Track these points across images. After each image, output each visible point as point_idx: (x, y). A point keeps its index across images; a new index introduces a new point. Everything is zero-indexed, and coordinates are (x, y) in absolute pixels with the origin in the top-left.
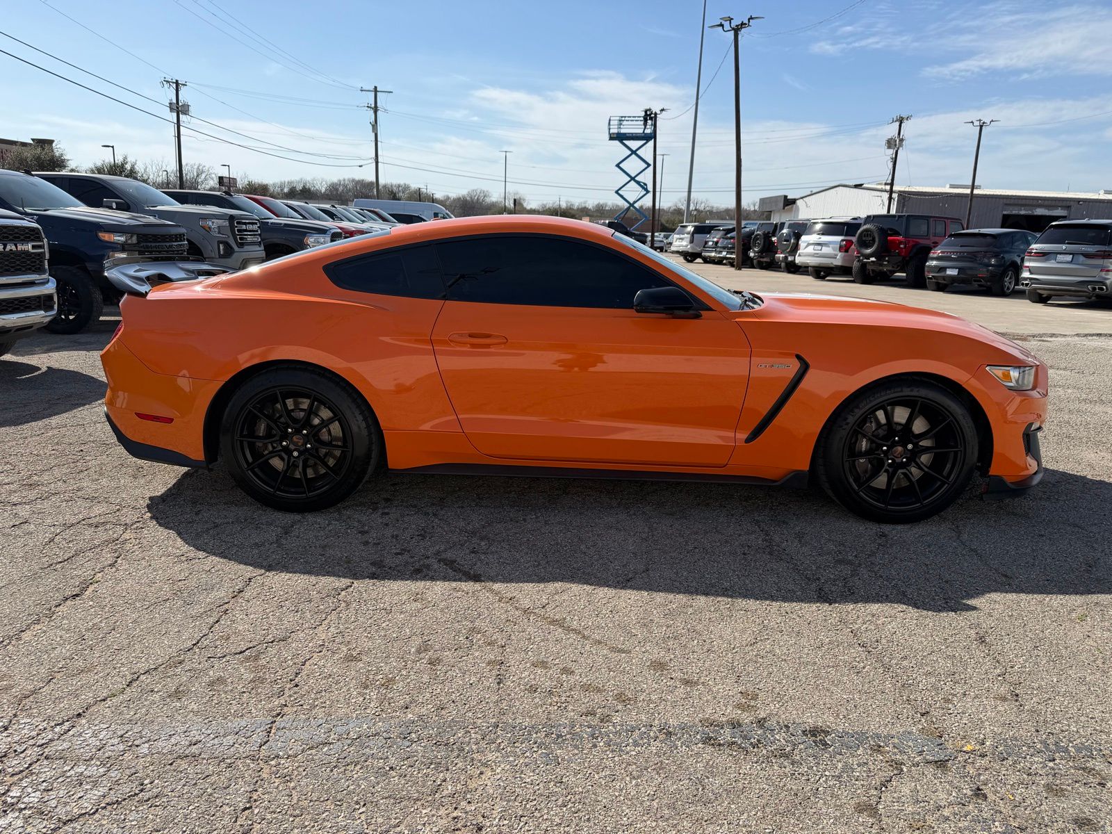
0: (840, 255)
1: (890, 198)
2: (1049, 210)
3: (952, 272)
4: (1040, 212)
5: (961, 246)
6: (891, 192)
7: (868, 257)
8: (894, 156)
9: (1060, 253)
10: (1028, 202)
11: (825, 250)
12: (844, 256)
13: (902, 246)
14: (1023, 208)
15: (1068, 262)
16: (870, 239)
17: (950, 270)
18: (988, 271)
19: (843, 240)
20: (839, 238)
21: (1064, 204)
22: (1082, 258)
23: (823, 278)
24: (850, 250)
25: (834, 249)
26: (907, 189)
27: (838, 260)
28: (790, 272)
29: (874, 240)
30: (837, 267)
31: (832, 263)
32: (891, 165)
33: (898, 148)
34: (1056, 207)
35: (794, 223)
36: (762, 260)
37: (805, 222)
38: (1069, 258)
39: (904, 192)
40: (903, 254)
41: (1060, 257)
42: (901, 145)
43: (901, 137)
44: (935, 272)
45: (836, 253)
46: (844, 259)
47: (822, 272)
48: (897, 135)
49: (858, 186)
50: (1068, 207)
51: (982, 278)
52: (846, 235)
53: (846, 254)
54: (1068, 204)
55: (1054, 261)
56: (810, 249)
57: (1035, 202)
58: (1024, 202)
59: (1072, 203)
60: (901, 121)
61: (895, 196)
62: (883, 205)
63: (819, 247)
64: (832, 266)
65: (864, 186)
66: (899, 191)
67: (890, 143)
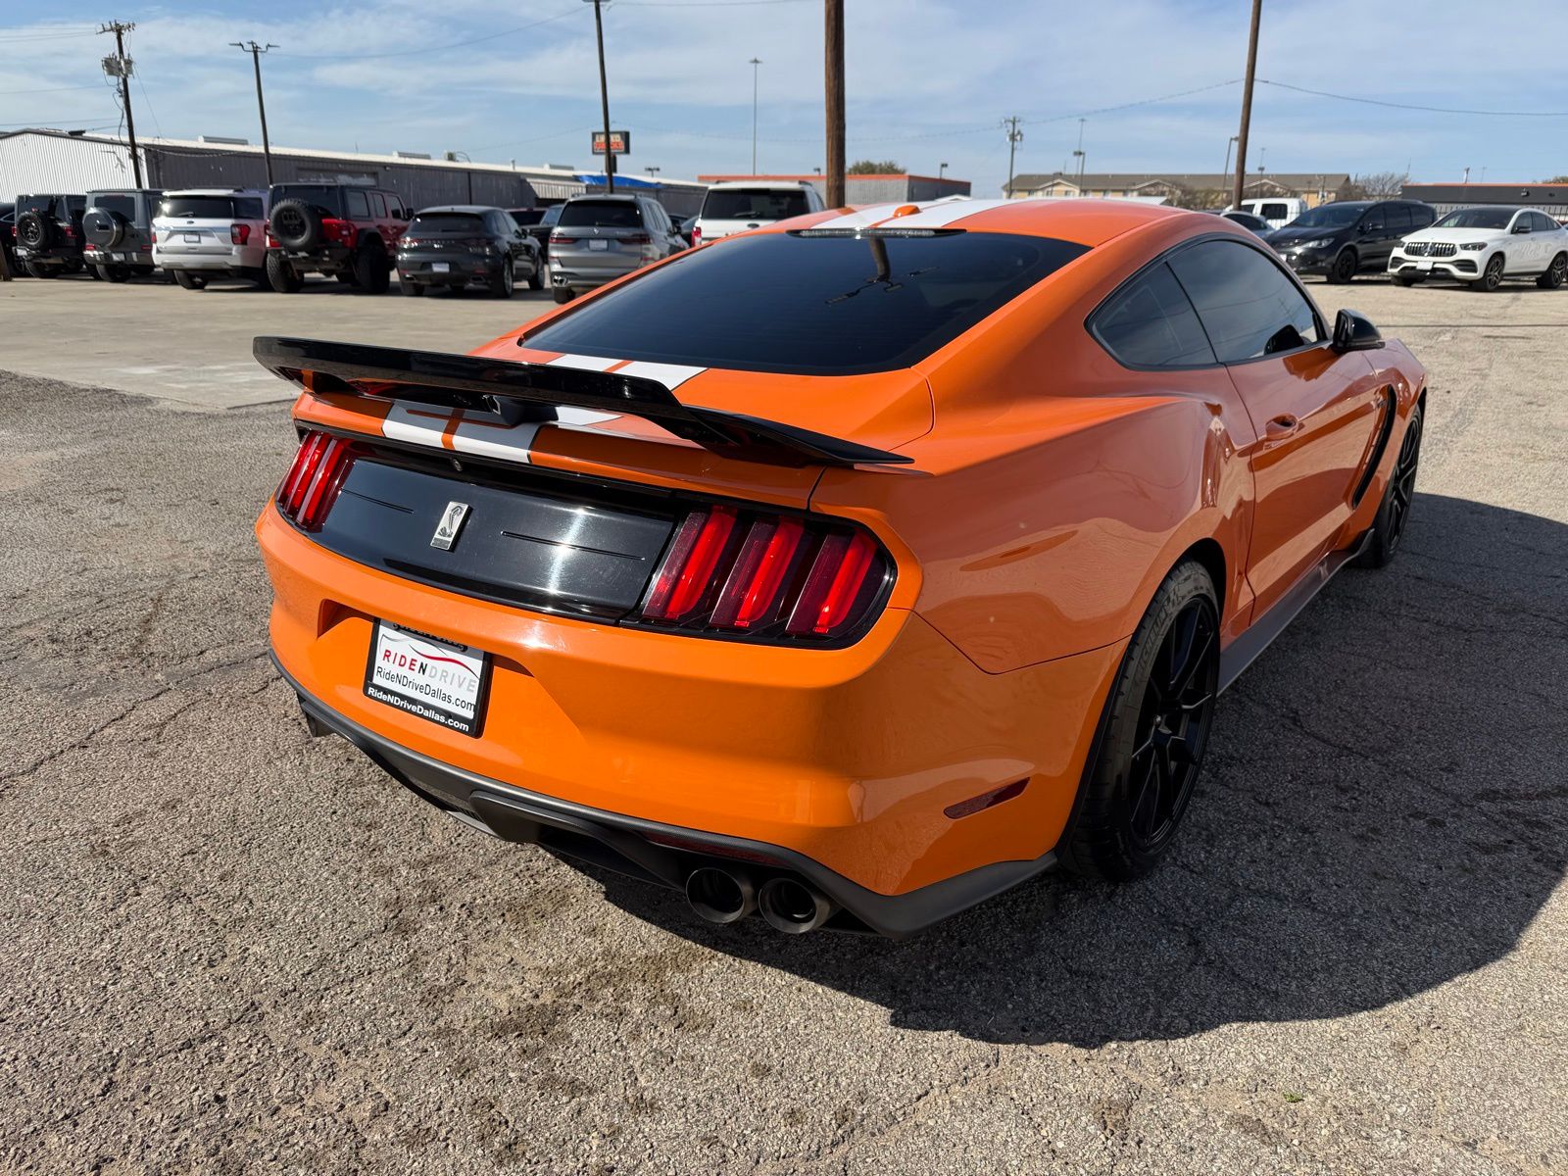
0: (235, 250)
1: (135, 157)
2: (353, 177)
3: (440, 268)
4: (343, 180)
5: (443, 231)
6: (133, 145)
7: (294, 250)
8: (122, 88)
9: (592, 239)
10: (325, 166)
11: (206, 242)
12: (243, 251)
13: (345, 233)
14: (321, 175)
15: (603, 250)
16: (296, 222)
17: (438, 265)
18: (485, 264)
19: (233, 226)
20: (227, 222)
21: (369, 169)
22: (618, 244)
23: (200, 287)
24: (248, 241)
25: (222, 240)
26: (156, 142)
27: (235, 257)
28: (115, 280)
29: (302, 225)
30: (235, 268)
31: (226, 263)
32: (121, 101)
33: (126, 76)
34: (360, 174)
35: (106, 197)
36: (44, 261)
37: (126, 195)
38: (603, 244)
39: (153, 146)
40: (349, 244)
41: (593, 244)
42: (129, 71)
43: (126, 57)
44: (417, 270)
45: (228, 245)
46: (243, 255)
47: (198, 278)
48: (117, 54)
49: (76, 135)
50: (374, 174)
51: (482, 274)
52: (236, 217)
53: (245, 247)
54: (374, 169)
55: (586, 249)
56: (178, 241)
57: (334, 167)
58: (321, 165)
59: (378, 169)
60: (119, 31)
61: (140, 152)
62: (122, 166)
63: (196, 238)
64: (225, 267)
65: (84, 135)
66: (146, 145)
67: (111, 66)
